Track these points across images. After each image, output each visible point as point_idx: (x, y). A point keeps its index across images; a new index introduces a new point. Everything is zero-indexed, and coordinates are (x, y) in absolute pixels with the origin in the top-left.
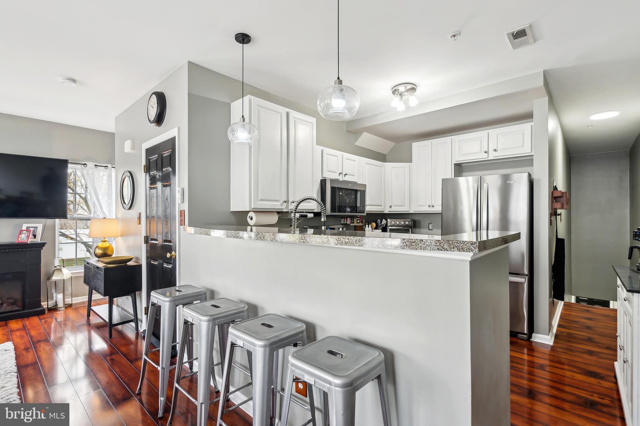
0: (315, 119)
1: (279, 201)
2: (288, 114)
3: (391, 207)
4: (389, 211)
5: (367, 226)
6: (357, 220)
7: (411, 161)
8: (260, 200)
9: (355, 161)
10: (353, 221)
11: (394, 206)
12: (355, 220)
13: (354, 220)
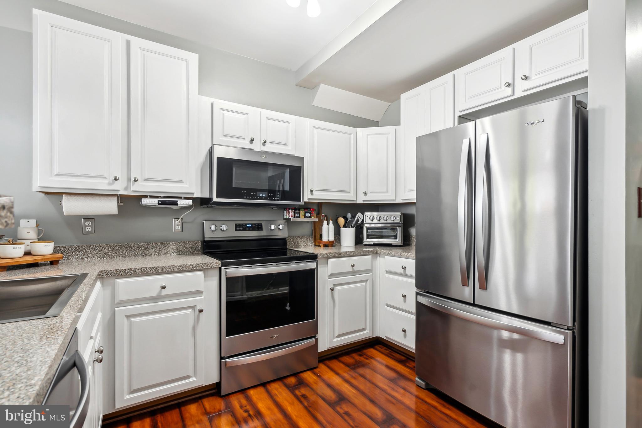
0: (198, 55)
1: (105, 178)
2: (128, 43)
3: (365, 194)
4: (363, 201)
5: (325, 222)
6: (306, 213)
7: (398, 123)
8: (57, 175)
9: (289, 123)
10: (297, 215)
11: (371, 192)
12: (302, 213)
13: (299, 213)
